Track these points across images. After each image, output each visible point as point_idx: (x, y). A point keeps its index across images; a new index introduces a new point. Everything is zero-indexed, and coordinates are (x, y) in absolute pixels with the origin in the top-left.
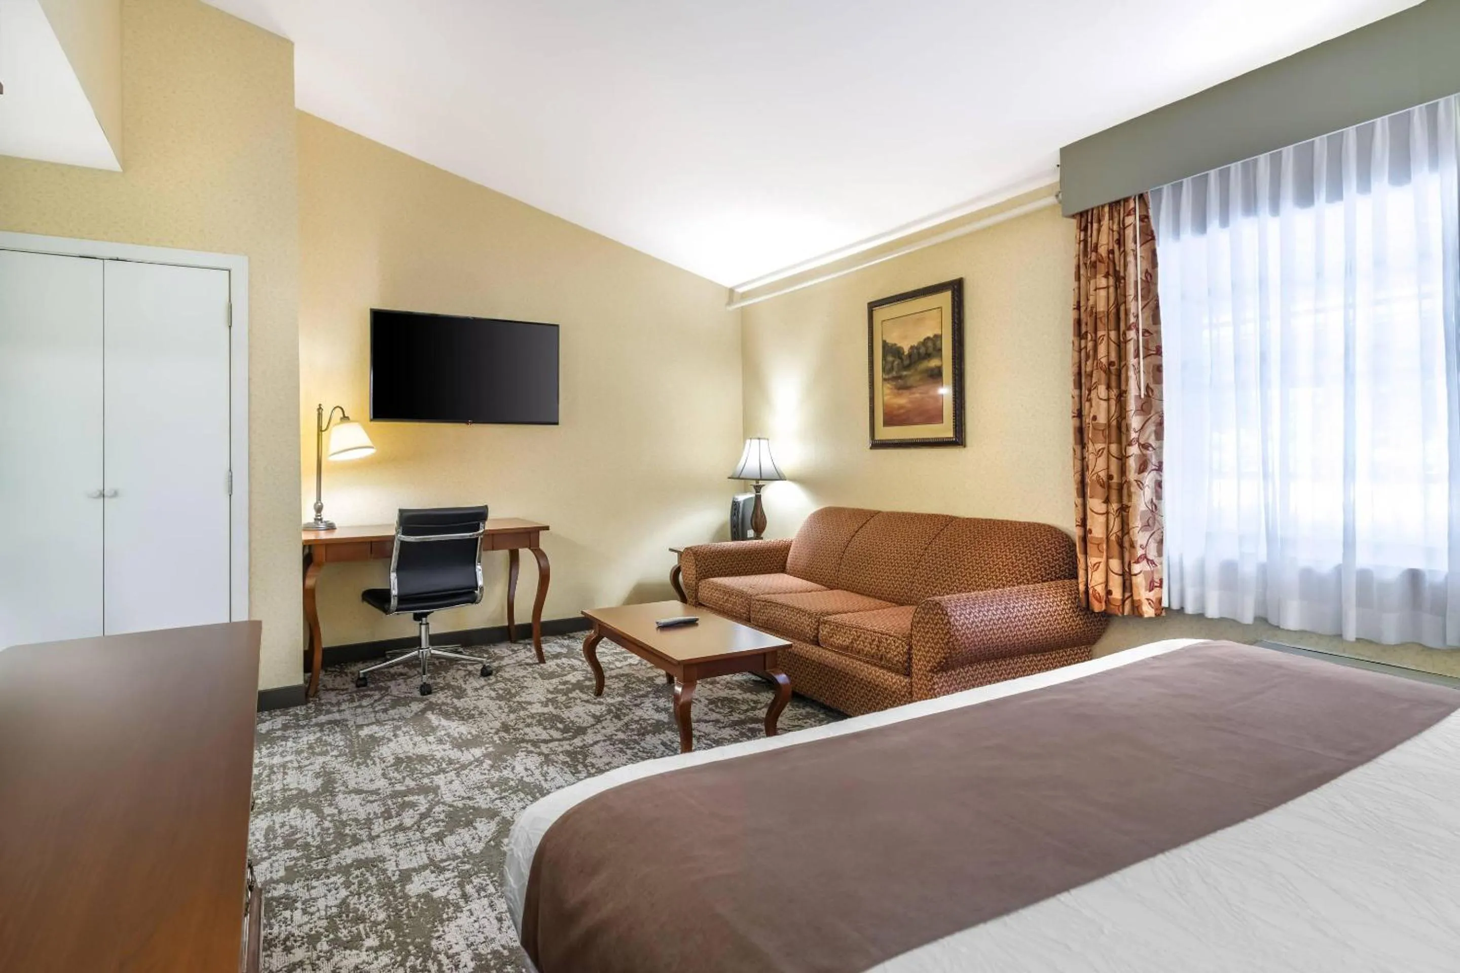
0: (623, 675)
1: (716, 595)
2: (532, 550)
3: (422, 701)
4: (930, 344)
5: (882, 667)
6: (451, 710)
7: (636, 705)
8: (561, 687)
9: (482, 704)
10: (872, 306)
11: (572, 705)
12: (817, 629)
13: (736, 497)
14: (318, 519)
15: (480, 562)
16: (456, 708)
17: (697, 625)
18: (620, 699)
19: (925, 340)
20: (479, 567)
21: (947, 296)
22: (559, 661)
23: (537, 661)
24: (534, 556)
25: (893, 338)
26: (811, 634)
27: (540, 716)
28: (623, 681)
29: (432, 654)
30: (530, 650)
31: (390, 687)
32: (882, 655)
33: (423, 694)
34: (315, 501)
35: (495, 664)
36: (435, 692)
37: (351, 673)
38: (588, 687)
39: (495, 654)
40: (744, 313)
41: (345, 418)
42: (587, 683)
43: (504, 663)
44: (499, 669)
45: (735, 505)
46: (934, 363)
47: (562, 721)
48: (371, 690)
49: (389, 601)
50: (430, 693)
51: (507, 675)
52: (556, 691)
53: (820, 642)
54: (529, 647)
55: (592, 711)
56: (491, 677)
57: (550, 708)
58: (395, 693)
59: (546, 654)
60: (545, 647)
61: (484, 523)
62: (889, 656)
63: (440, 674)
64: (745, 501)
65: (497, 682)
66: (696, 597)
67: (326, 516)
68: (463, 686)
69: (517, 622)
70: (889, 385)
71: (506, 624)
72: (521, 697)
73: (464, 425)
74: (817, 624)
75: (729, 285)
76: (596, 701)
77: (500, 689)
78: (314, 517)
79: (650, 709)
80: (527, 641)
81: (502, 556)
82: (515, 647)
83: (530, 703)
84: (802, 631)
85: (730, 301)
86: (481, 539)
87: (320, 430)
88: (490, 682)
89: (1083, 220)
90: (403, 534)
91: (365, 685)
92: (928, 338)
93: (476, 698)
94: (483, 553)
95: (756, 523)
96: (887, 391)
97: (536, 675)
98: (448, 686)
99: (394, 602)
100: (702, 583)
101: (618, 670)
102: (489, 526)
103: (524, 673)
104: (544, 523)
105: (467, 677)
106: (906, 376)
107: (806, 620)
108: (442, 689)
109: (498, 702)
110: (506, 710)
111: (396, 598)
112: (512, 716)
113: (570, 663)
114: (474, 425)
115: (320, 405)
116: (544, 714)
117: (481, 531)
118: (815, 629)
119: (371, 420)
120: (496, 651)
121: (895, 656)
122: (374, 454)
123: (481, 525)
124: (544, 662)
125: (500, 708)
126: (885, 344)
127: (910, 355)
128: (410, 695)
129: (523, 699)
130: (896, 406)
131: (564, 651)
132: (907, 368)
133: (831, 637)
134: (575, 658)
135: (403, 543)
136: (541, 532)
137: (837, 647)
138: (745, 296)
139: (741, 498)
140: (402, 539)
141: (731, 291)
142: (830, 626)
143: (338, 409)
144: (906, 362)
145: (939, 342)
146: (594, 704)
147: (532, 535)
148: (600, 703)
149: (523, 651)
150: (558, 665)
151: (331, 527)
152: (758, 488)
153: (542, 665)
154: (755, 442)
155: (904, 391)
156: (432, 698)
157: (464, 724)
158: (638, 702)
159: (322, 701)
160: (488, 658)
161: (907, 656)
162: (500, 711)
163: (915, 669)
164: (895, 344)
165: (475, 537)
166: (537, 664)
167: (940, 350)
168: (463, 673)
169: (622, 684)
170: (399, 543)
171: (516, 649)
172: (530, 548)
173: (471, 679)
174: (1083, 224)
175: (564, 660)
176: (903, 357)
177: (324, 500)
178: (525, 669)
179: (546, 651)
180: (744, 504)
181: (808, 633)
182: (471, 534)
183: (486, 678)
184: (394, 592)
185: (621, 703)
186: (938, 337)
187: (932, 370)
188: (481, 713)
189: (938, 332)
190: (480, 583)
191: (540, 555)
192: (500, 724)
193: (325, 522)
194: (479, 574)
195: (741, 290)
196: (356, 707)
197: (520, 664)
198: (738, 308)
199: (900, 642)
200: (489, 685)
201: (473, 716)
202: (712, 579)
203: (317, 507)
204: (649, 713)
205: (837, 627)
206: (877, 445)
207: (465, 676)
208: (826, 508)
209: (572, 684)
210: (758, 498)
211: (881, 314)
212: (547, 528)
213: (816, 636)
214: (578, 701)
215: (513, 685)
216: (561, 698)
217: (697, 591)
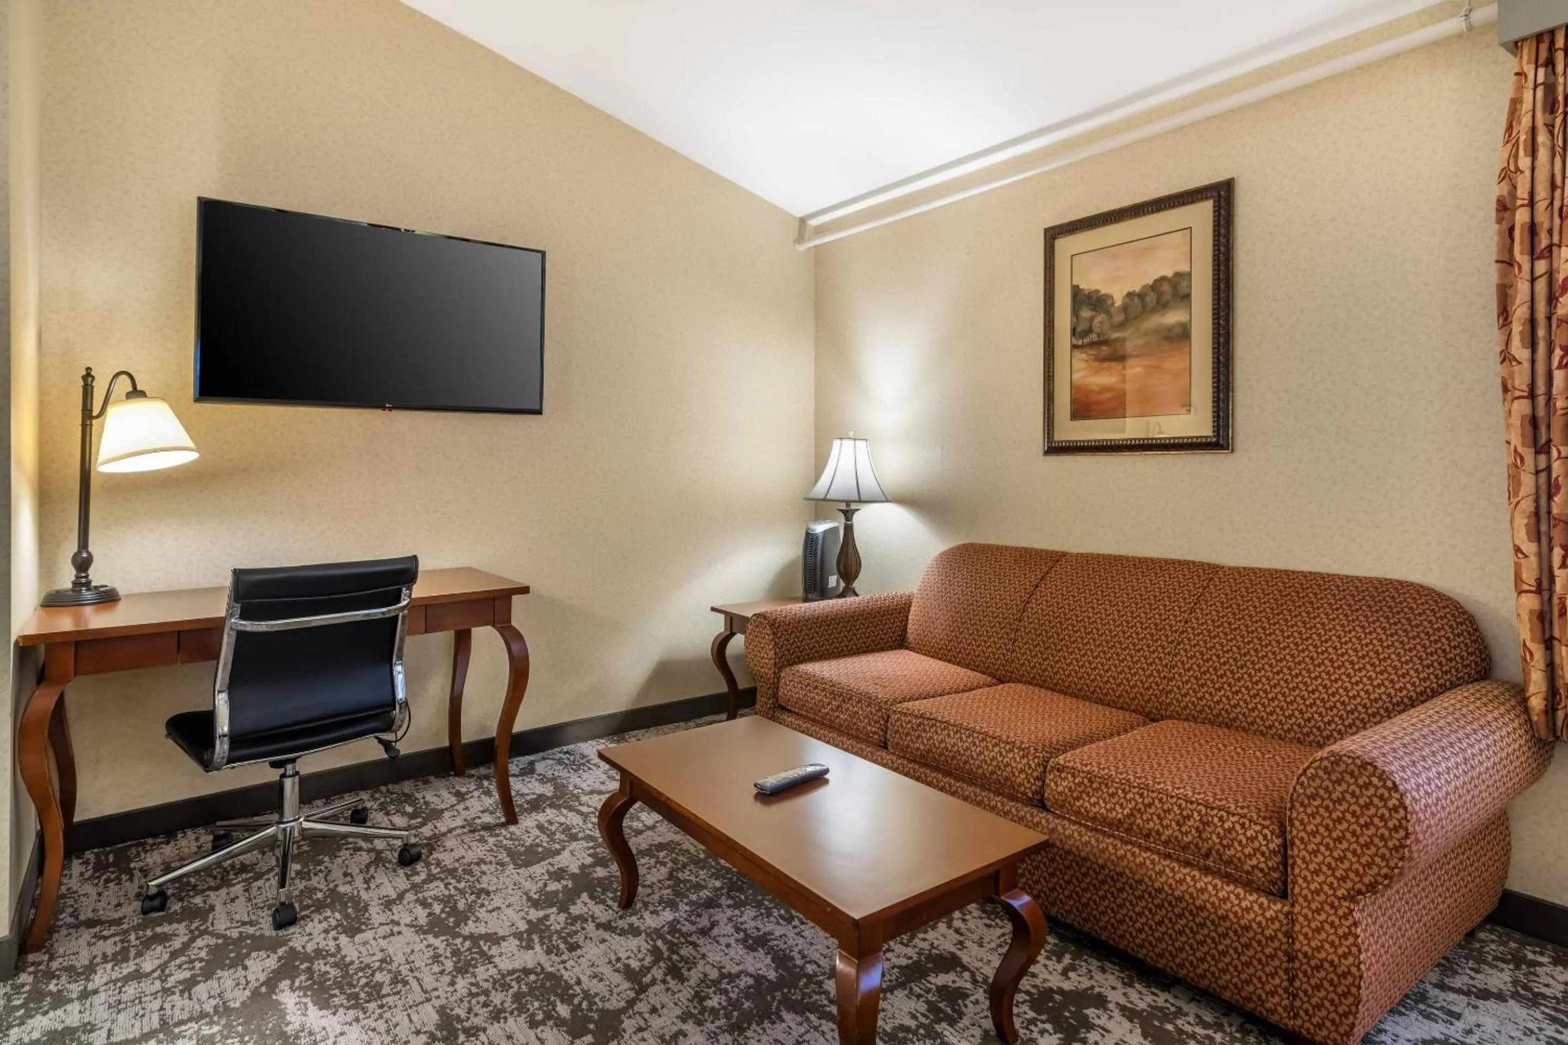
0: (661, 847)
1: (817, 696)
2: (497, 629)
3: (272, 946)
4: (1166, 287)
5: (1207, 871)
6: (334, 972)
7: (704, 932)
8: (553, 886)
9: (397, 948)
10: (1053, 235)
11: (579, 938)
12: (1042, 778)
13: (812, 526)
14: (82, 583)
15: (400, 658)
16: (342, 965)
17: (827, 781)
18: (668, 915)
19: (1156, 281)
20: (398, 669)
21: (1206, 208)
22: (541, 817)
23: (503, 820)
24: (499, 635)
25: (1092, 281)
26: (1029, 789)
27: (518, 980)
28: (664, 864)
29: (304, 830)
30: (488, 793)
31: (212, 908)
32: (1210, 849)
33: (280, 925)
34: (75, 549)
35: (426, 831)
36: (303, 918)
37: (141, 870)
38: (605, 884)
39: (426, 803)
40: (820, 257)
41: (136, 393)
42: (600, 872)
43: (442, 827)
44: (434, 842)
45: (810, 540)
46: (1173, 318)
47: (563, 990)
48: (171, 920)
49: (213, 746)
50: (293, 921)
51: (448, 859)
52: (545, 900)
53: (1048, 804)
54: (486, 783)
55: (623, 955)
56: (419, 867)
57: (535, 957)
58: (221, 925)
59: (518, 800)
60: (516, 785)
61: (410, 589)
62: (1231, 852)
63: (320, 863)
64: (825, 532)
65: (431, 878)
66: (775, 696)
67: (98, 576)
68: (364, 895)
69: (465, 739)
70: (1084, 356)
71: (447, 744)
72: (478, 920)
73: (379, 412)
74: (1040, 769)
75: (800, 213)
76: (622, 924)
77: (436, 898)
78: (73, 578)
79: (732, 941)
80: (483, 771)
81: (442, 640)
82: (464, 785)
83: (495, 939)
84: (1007, 779)
85: (800, 239)
86: (404, 617)
87: (88, 416)
88: (418, 879)
89: (1544, 47)
90: (242, 617)
91: (162, 908)
92: (1163, 279)
93: (387, 929)
94: (409, 640)
95: (846, 566)
96: (1078, 365)
97: (504, 857)
98: (335, 899)
99: (222, 748)
100: (786, 674)
101: (649, 833)
102: (420, 590)
103: (479, 851)
104: (522, 581)
105: (372, 870)
106: (1116, 340)
107: (1016, 761)
108: (319, 907)
109: (431, 939)
110: (449, 965)
111: (226, 739)
112: (462, 984)
113: (562, 820)
114: (395, 413)
115: (88, 369)
116: (526, 971)
117: (404, 603)
118: (1037, 779)
119: (196, 400)
120: (429, 797)
121: (1250, 857)
122: (196, 461)
123: (405, 591)
124: (515, 822)
125: (436, 958)
126: (1076, 292)
127: (1125, 308)
128: (251, 930)
129: (482, 930)
130: (1096, 389)
131: (548, 790)
132: (1122, 326)
133: (1078, 799)
134: (571, 809)
135: (242, 636)
136: (515, 599)
137: (1094, 819)
138: (821, 230)
139: (820, 528)
140: (240, 628)
141: (803, 221)
142: (1074, 776)
143: (124, 377)
144: (1119, 318)
145: (1184, 284)
146: (623, 933)
147: (497, 603)
148: (634, 931)
149: (476, 794)
150: (540, 827)
151: (108, 598)
152: (848, 514)
153: (512, 828)
154: (848, 444)
155: (1114, 364)
156: (297, 938)
157: (357, 1020)
158: (704, 922)
159: (55, 965)
160: (412, 816)
161: (1278, 859)
162: (436, 968)
163: (1298, 889)
164: (1097, 291)
165: (393, 614)
166: (502, 825)
167: (1187, 297)
168: (365, 858)
169: (664, 871)
170: (234, 634)
171: (464, 790)
172: (493, 626)
173: (380, 876)
174: (1543, 55)
175: (550, 813)
176: (1112, 310)
177: (94, 547)
178: (482, 840)
179: (518, 793)
180: (824, 538)
181: (1020, 785)
182: (384, 610)
183: (408, 870)
184: (223, 725)
185: (673, 927)
186: (1182, 277)
187: (1170, 329)
188: (397, 979)
189: (1184, 268)
190: (400, 694)
191: (512, 636)
192: (435, 1017)
193: (96, 587)
194: (400, 679)
195: (814, 222)
196: (127, 979)
197: (472, 827)
198: (809, 249)
199: (1258, 828)
200: (415, 888)
201: (375, 992)
202: (803, 667)
203: (79, 559)
204: (732, 952)
205: (1090, 780)
206: (1054, 449)
207: (368, 867)
208: (964, 545)
209: (573, 876)
210: (849, 529)
211: (1065, 245)
212: (525, 590)
213: (1040, 792)
214: (591, 926)
215: (462, 885)
216: (557, 920)
217: (776, 686)
